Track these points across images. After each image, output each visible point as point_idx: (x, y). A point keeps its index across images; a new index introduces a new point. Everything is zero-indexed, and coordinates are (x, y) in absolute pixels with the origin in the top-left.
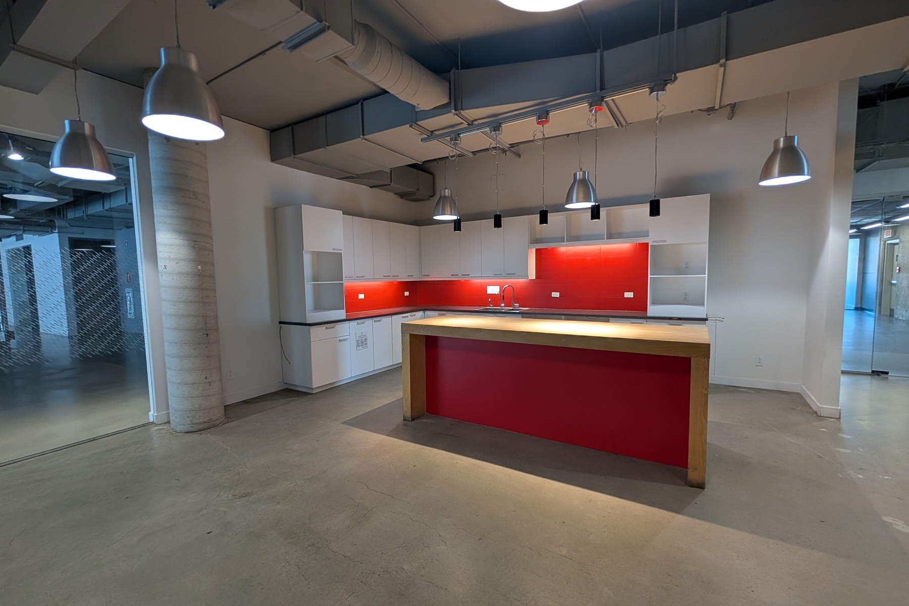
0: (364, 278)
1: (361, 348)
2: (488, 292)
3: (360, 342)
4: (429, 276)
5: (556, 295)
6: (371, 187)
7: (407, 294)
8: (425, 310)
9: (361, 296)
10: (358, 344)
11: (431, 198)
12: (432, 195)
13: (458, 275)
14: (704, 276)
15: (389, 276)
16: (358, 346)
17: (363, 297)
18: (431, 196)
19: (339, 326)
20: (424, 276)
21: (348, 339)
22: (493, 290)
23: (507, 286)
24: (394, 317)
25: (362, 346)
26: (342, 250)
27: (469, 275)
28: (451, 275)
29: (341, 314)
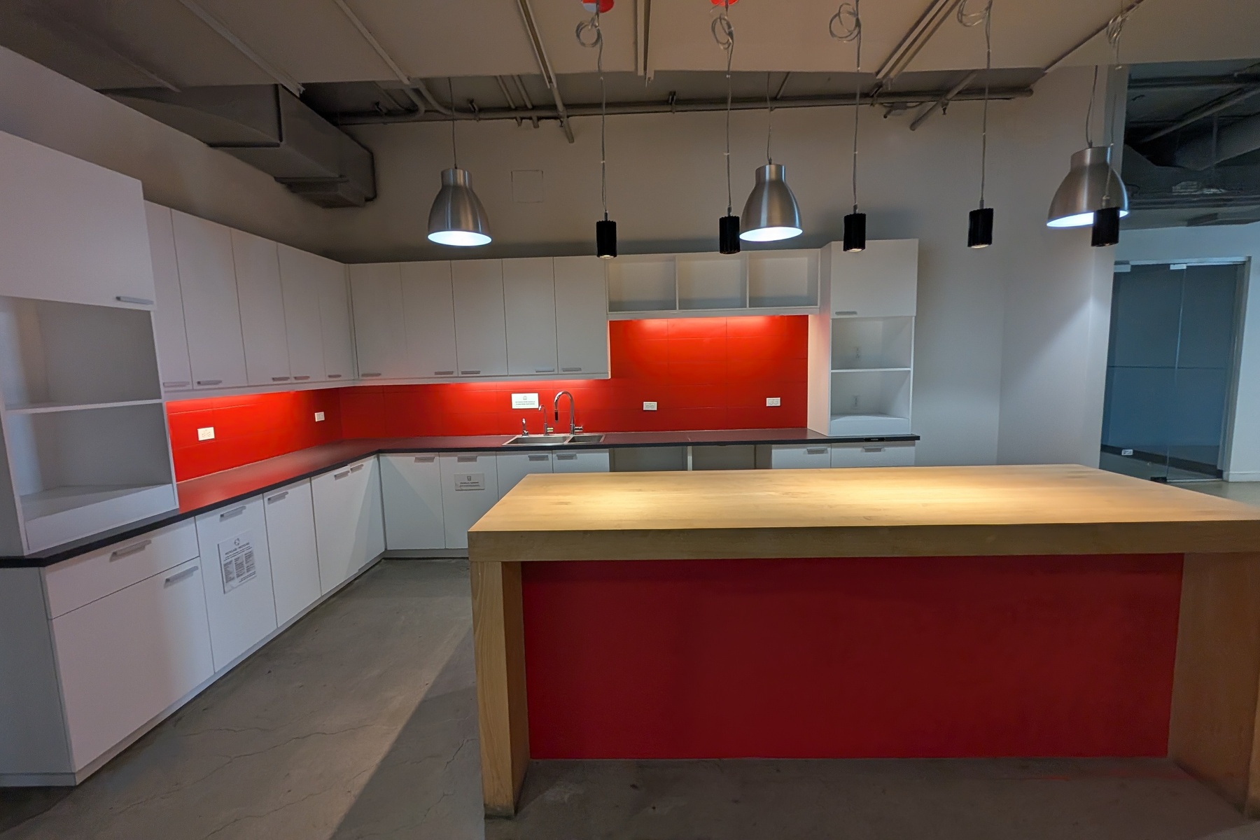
0: (220, 385)
1: (235, 583)
2: (514, 406)
3: (233, 568)
4: (379, 375)
5: (650, 406)
6: (212, 145)
7: (319, 417)
8: (379, 452)
9: (206, 434)
10: (228, 573)
11: (368, 203)
12: (370, 196)
13: (452, 373)
14: (908, 369)
15: (287, 379)
16: (229, 579)
17: (212, 436)
18: (368, 200)
19: (159, 539)
20: (363, 375)
21: (196, 568)
22: (525, 401)
23: (560, 393)
24: (319, 481)
25: (238, 576)
26: (151, 303)
27: (478, 372)
28: (436, 373)
29: (164, 498)
